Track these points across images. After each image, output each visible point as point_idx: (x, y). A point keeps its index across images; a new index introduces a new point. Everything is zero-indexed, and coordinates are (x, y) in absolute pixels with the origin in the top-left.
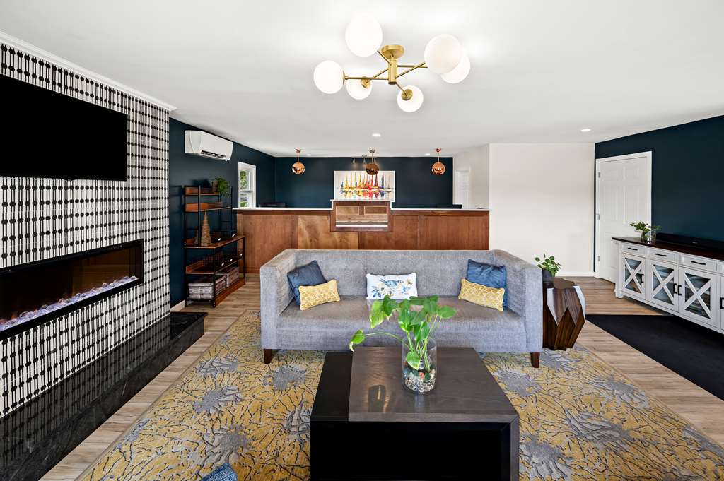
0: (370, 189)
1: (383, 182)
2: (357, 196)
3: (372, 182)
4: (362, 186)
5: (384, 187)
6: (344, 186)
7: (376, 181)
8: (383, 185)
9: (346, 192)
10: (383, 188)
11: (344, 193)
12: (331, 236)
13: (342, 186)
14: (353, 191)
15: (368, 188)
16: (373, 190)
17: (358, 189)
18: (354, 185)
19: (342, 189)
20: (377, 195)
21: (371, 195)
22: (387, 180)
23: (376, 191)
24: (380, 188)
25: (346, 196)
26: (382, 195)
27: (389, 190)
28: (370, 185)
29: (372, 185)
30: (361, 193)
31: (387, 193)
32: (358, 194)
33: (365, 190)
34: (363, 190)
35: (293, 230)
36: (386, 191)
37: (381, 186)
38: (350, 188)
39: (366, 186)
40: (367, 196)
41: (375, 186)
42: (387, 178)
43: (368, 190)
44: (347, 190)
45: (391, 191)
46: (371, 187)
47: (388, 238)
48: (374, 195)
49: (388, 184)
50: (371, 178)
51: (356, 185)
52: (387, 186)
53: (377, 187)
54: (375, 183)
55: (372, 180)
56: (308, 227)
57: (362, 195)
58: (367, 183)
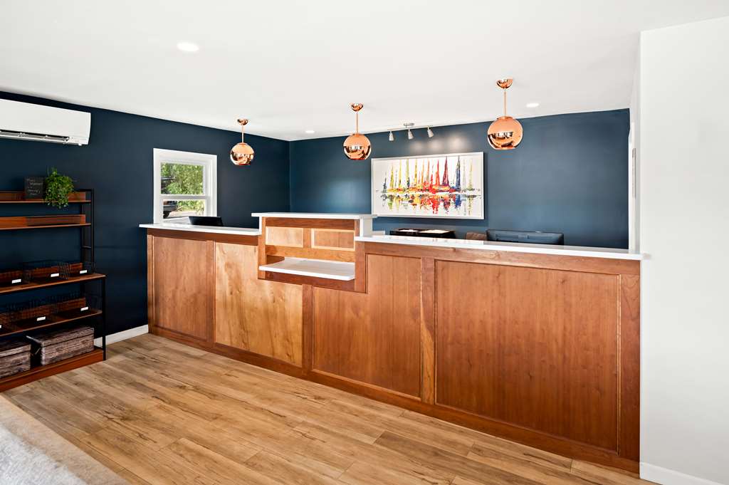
0: (435, 192)
1: (458, 176)
2: (410, 205)
3: (438, 177)
4: (420, 186)
5: (462, 187)
6: (388, 187)
7: (445, 176)
8: (459, 183)
9: (391, 197)
10: (458, 189)
11: (388, 200)
12: (260, 287)
13: (385, 186)
14: (402, 195)
15: (430, 189)
16: (439, 194)
17: (413, 193)
18: (404, 185)
19: (384, 192)
20: (447, 204)
21: (435, 205)
22: (468, 173)
23: (445, 195)
24: (453, 190)
25: (391, 205)
26: (458, 203)
27: (471, 193)
28: (434, 183)
29: (438, 184)
30: (417, 201)
31: (467, 200)
32: (411, 201)
33: (425, 193)
34: (421, 193)
35: (208, 270)
36: (465, 196)
37: (455, 186)
38: (398, 190)
39: (427, 186)
40: (428, 206)
41: (445, 185)
42: (468, 168)
43: (430, 194)
44: (393, 194)
45: (474, 196)
46: (436, 188)
47: (356, 309)
48: (442, 204)
49: (470, 181)
50: (436, 170)
51: (408, 184)
52: (467, 186)
53: (447, 188)
54: (444, 179)
55: (438, 173)
56: (228, 265)
57: (419, 205)
58: (428, 177)
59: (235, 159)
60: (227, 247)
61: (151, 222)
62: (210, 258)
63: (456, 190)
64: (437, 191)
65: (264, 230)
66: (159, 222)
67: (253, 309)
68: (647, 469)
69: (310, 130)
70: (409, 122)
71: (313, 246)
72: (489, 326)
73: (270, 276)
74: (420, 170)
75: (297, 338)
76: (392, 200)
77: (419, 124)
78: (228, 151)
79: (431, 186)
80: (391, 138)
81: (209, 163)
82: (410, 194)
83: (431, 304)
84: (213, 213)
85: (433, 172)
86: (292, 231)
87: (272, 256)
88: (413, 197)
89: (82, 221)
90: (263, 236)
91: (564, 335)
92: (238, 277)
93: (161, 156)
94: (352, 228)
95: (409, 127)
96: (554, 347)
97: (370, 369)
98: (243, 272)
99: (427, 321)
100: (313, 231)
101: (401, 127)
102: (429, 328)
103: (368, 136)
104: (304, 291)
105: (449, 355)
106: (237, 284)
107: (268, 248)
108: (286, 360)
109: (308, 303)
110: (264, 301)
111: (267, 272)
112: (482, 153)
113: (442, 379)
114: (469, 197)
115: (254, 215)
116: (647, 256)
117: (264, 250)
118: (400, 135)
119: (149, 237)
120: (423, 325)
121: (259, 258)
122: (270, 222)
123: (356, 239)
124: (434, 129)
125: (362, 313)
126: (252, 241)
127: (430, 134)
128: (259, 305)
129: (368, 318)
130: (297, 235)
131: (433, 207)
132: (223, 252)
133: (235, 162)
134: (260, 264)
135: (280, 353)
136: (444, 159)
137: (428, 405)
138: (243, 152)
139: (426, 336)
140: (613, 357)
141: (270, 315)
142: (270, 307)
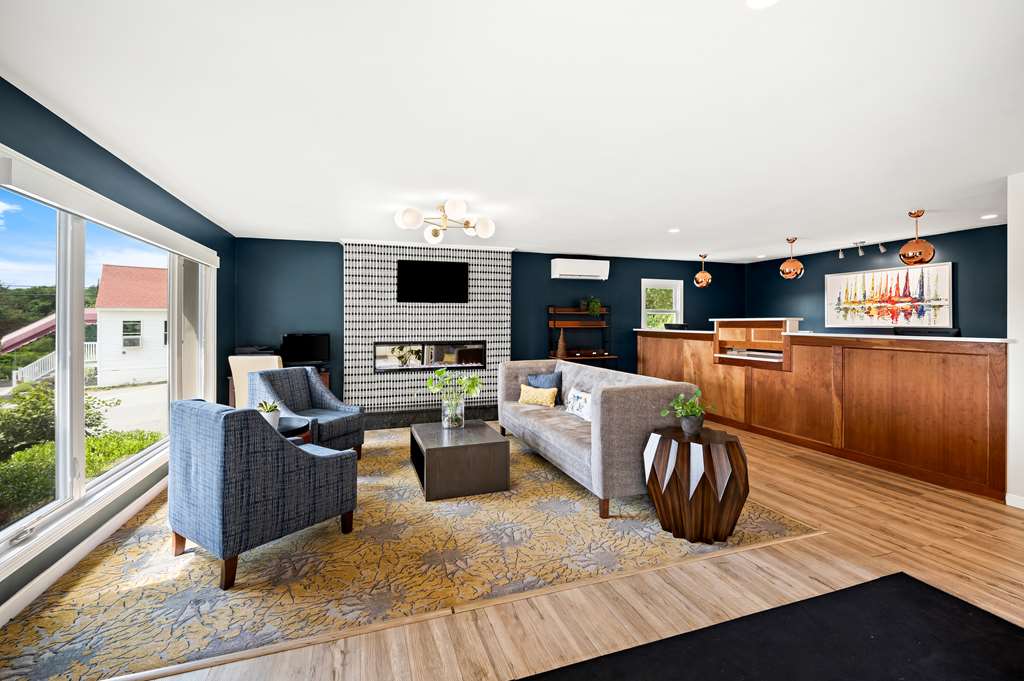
0: (894, 303)
1: (922, 287)
2: (867, 317)
3: (898, 289)
4: (877, 297)
5: (926, 297)
6: (843, 300)
7: (906, 286)
8: (922, 294)
9: (846, 310)
10: (921, 300)
11: (843, 312)
12: (715, 369)
13: (839, 300)
14: (858, 307)
15: (890, 300)
16: (899, 305)
17: (870, 305)
18: (860, 297)
19: (839, 304)
20: (908, 314)
21: (894, 315)
22: (932, 283)
23: (906, 306)
24: (914, 300)
25: (845, 316)
26: (921, 313)
27: (937, 303)
28: (893, 294)
29: (897, 295)
30: (874, 312)
31: (933, 310)
32: (868, 313)
33: (883, 304)
34: (879, 305)
35: (679, 357)
36: (930, 306)
37: (917, 296)
38: (853, 302)
39: (885, 298)
40: (886, 317)
41: (905, 296)
42: (933, 280)
43: (889, 305)
44: (847, 306)
45: (941, 306)
46: (896, 299)
47: (784, 382)
48: (902, 314)
49: (936, 292)
50: (895, 283)
51: (865, 296)
52: (932, 296)
53: (908, 299)
54: (905, 291)
55: (897, 285)
56: (693, 355)
57: (876, 316)
58: (886, 290)
59: (698, 283)
60: (691, 342)
61: (640, 327)
62: (680, 350)
63: (919, 301)
64: (897, 302)
65: (718, 331)
66: (644, 328)
67: (710, 384)
68: (1011, 499)
69: (761, 255)
70: (858, 241)
71: (753, 340)
72: (885, 394)
73: (722, 361)
74: (877, 284)
75: (741, 403)
76: (847, 312)
77: (870, 241)
78: (693, 277)
79: (890, 298)
80: (841, 256)
81: (677, 287)
82: (867, 306)
83: (839, 379)
84: (681, 321)
85: (892, 284)
86: (738, 330)
87: (723, 347)
88: (870, 308)
89: (604, 324)
90: (717, 334)
91: (944, 400)
92: (700, 360)
93: (647, 283)
94: (781, 327)
95: (859, 245)
96: (936, 407)
97: (794, 425)
98: (703, 359)
99: (836, 390)
100: (753, 330)
101: (849, 244)
102: (837, 395)
103: (800, 258)
104: (746, 371)
105: (854, 414)
106: (698, 366)
107: (721, 342)
108: (733, 418)
109: (749, 379)
110: (718, 378)
111: (720, 358)
112: (950, 263)
113: (849, 431)
114: (934, 307)
115: (710, 320)
116: (1014, 341)
117: (717, 343)
118: (850, 252)
119: (639, 337)
120: (833, 393)
121: (714, 349)
122: (722, 325)
123: (783, 334)
124: (885, 245)
125: (788, 386)
126: (710, 338)
127: (882, 250)
128: (714, 381)
129: (793, 390)
130: (742, 333)
131: (892, 317)
132: (689, 347)
133: (698, 285)
134: (715, 353)
135: (729, 413)
136: (920, 270)
137: (837, 449)
138: (703, 278)
139: (836, 401)
140: (984, 415)
141: (722, 388)
142: (722, 381)
